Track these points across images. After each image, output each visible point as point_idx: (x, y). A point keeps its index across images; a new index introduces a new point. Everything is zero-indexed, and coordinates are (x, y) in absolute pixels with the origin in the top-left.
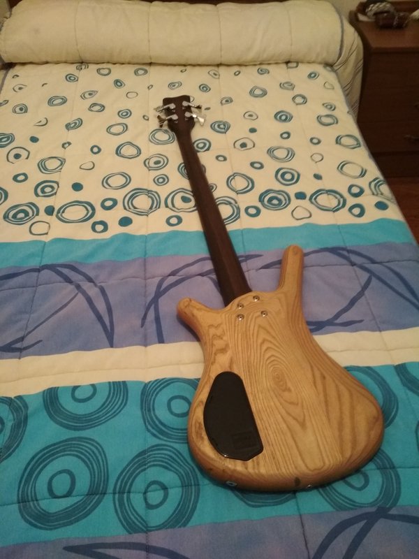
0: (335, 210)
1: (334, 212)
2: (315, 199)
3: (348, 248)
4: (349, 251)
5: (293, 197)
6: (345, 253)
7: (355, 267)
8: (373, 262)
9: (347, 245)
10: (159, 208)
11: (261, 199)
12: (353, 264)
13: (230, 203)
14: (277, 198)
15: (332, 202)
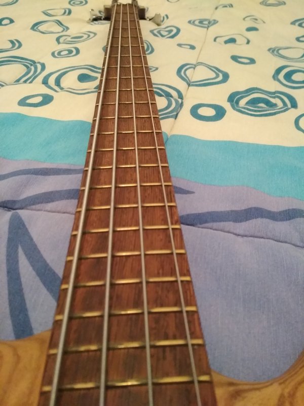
10: (30, 82)
13: (168, 95)
14: (268, 103)
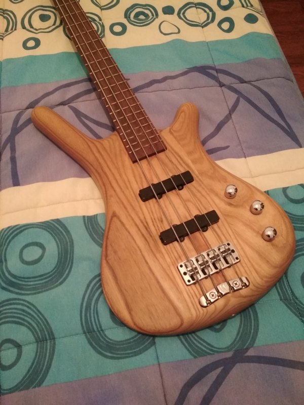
0: (204, 25)
1: (203, 27)
2: (184, 13)
3: (217, 68)
4: (218, 71)
5: (160, 12)
6: (214, 73)
7: (223, 88)
8: (242, 81)
9: (216, 64)
10: (15, 29)
11: (127, 16)
12: (222, 85)
13: (94, 21)
15: (201, 16)
